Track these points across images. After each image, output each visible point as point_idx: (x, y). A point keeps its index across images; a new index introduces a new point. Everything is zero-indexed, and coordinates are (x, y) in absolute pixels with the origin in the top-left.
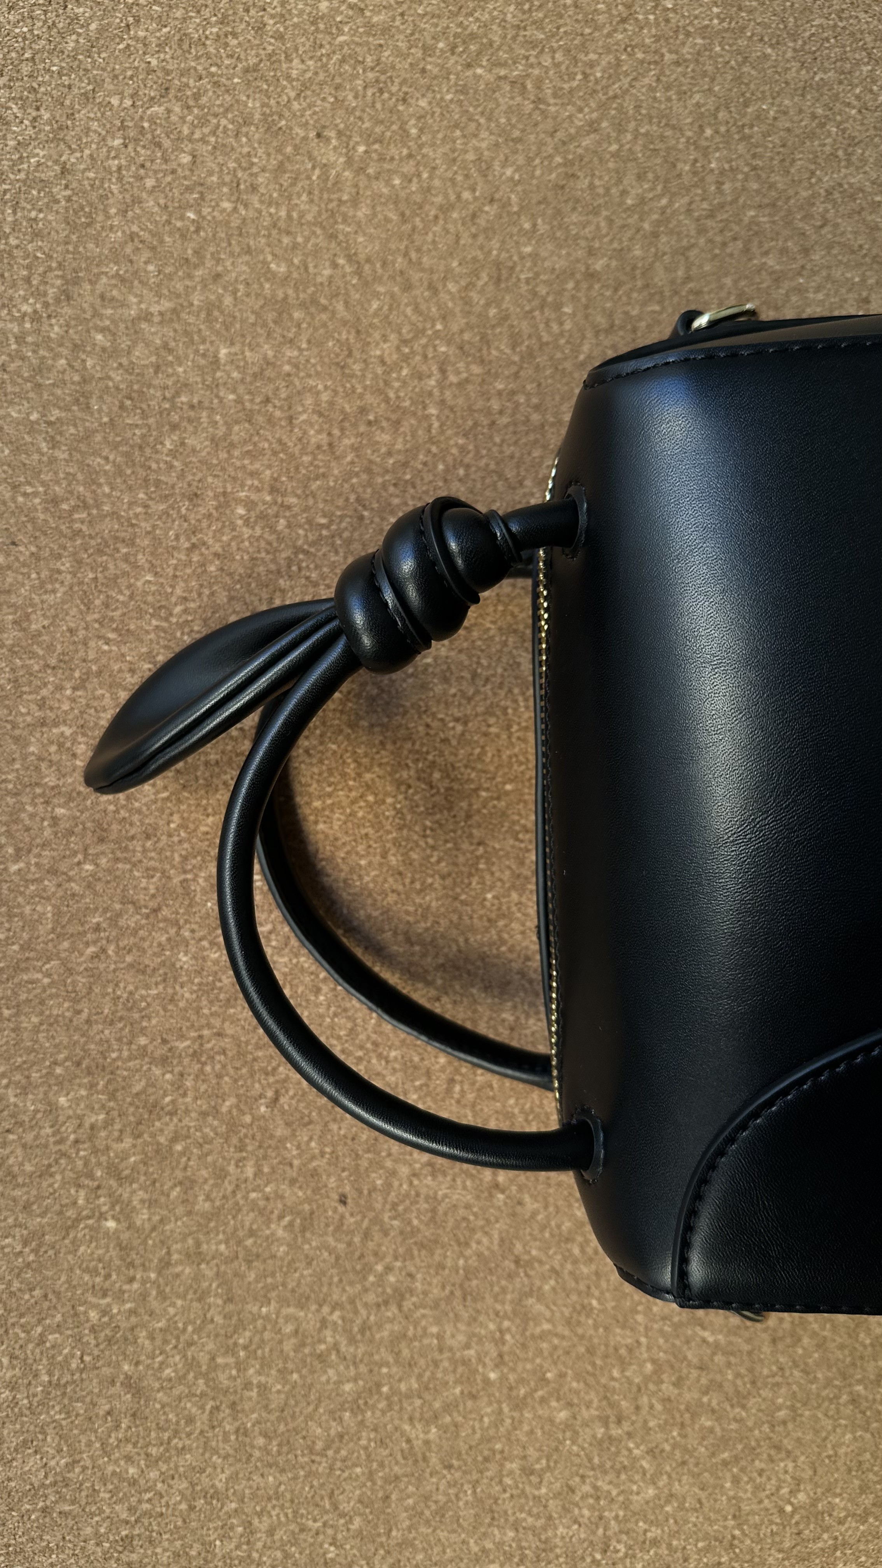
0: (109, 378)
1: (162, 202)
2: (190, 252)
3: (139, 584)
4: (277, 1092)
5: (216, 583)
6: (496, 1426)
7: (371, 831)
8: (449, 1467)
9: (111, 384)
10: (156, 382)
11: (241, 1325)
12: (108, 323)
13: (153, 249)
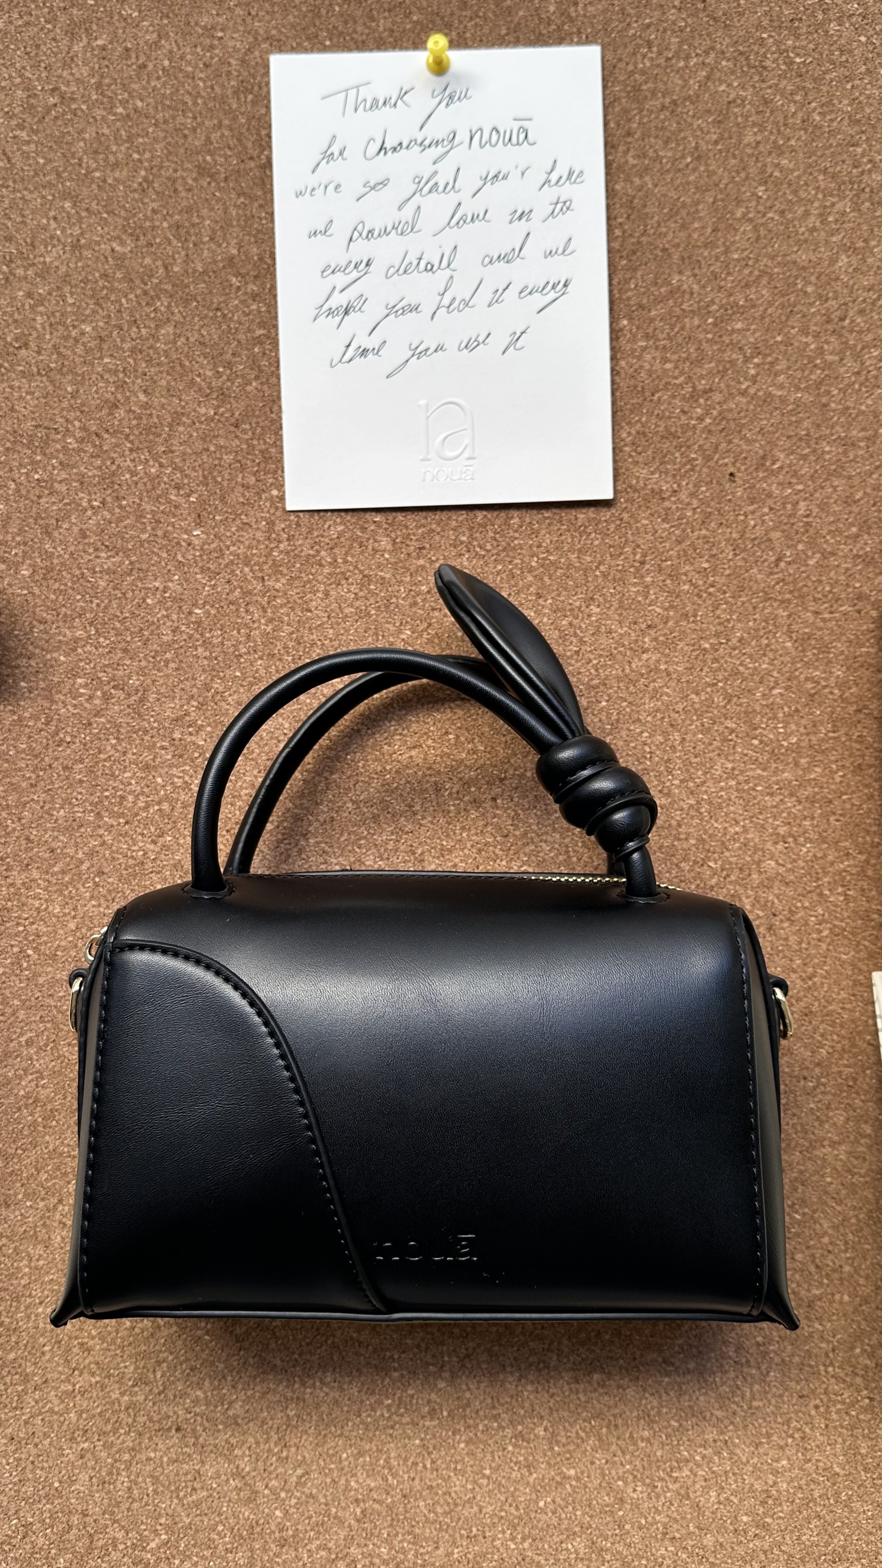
0: (863, 1101)
1: (818, 1227)
2: (800, 1191)
3: (853, 953)
4: (777, 566)
5: (796, 951)
6: (625, 279)
7: (694, 760)
8: (664, 250)
9: (863, 1097)
10: (830, 1097)
11: (819, 384)
12: (862, 1141)
13: (826, 1193)
